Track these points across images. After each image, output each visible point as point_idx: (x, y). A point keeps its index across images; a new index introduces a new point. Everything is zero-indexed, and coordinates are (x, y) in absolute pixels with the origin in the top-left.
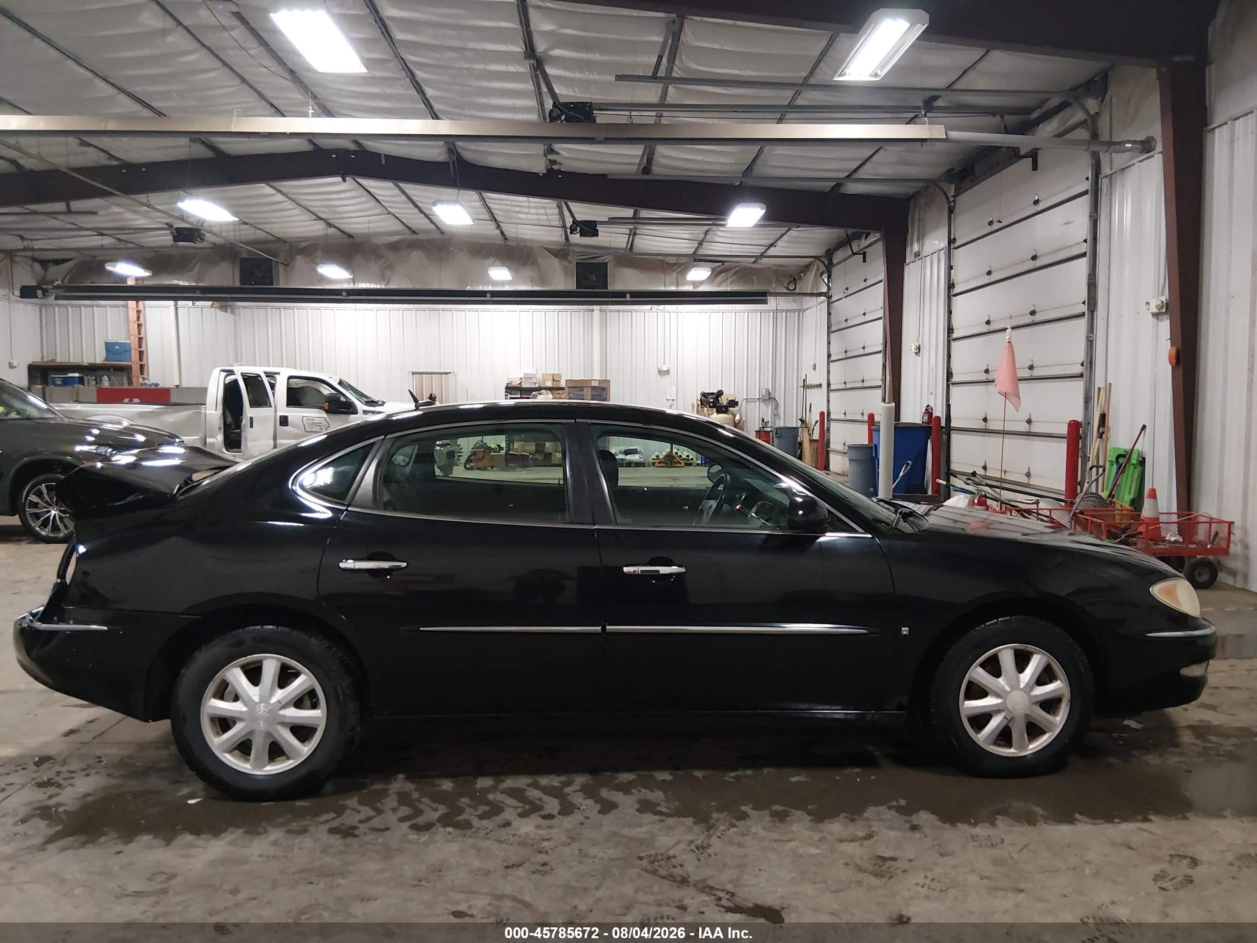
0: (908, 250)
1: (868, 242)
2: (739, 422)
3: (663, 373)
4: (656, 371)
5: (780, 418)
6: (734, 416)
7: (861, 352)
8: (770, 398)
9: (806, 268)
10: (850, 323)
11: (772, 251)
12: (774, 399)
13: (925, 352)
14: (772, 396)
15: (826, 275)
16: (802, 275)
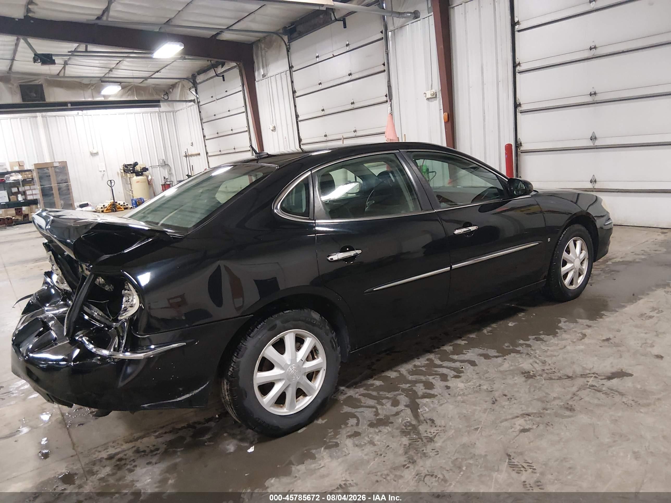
0: (256, 74)
1: (224, 69)
2: (151, 181)
3: (94, 154)
4: (89, 154)
5: (173, 176)
6: (147, 177)
7: (231, 132)
8: (165, 165)
9: (173, 86)
10: (217, 117)
11: (157, 75)
12: (168, 165)
13: (279, 129)
14: (166, 163)
15: (194, 89)
16: (171, 90)
